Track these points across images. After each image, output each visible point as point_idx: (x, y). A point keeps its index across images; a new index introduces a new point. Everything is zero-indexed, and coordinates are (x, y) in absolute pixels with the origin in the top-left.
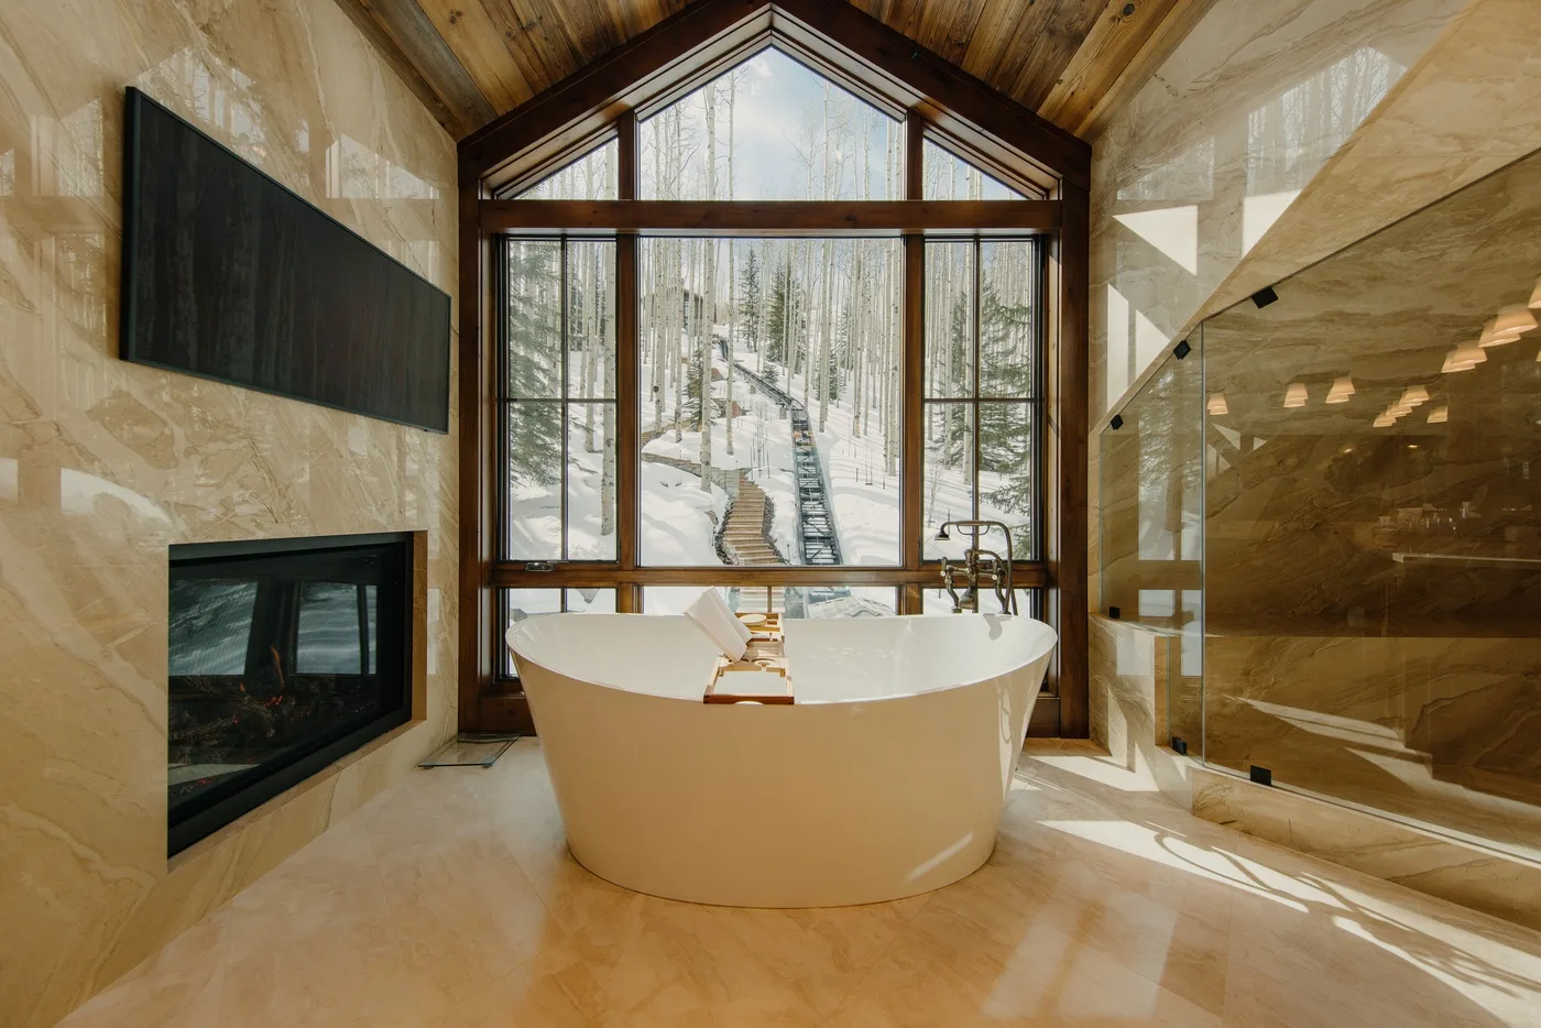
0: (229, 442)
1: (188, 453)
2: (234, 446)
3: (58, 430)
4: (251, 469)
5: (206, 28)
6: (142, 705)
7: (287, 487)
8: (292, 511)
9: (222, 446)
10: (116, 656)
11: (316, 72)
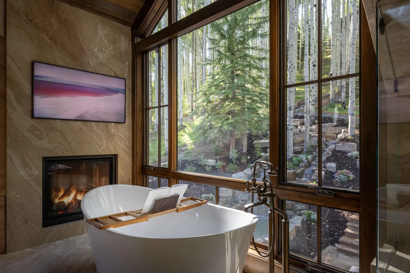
0: (55, 133)
1: (46, 136)
2: (57, 134)
3: (22, 134)
4: (61, 139)
5: (50, 38)
6: (37, 191)
7: (70, 143)
8: (72, 149)
9: (54, 134)
10: (32, 180)
11: (79, 33)
